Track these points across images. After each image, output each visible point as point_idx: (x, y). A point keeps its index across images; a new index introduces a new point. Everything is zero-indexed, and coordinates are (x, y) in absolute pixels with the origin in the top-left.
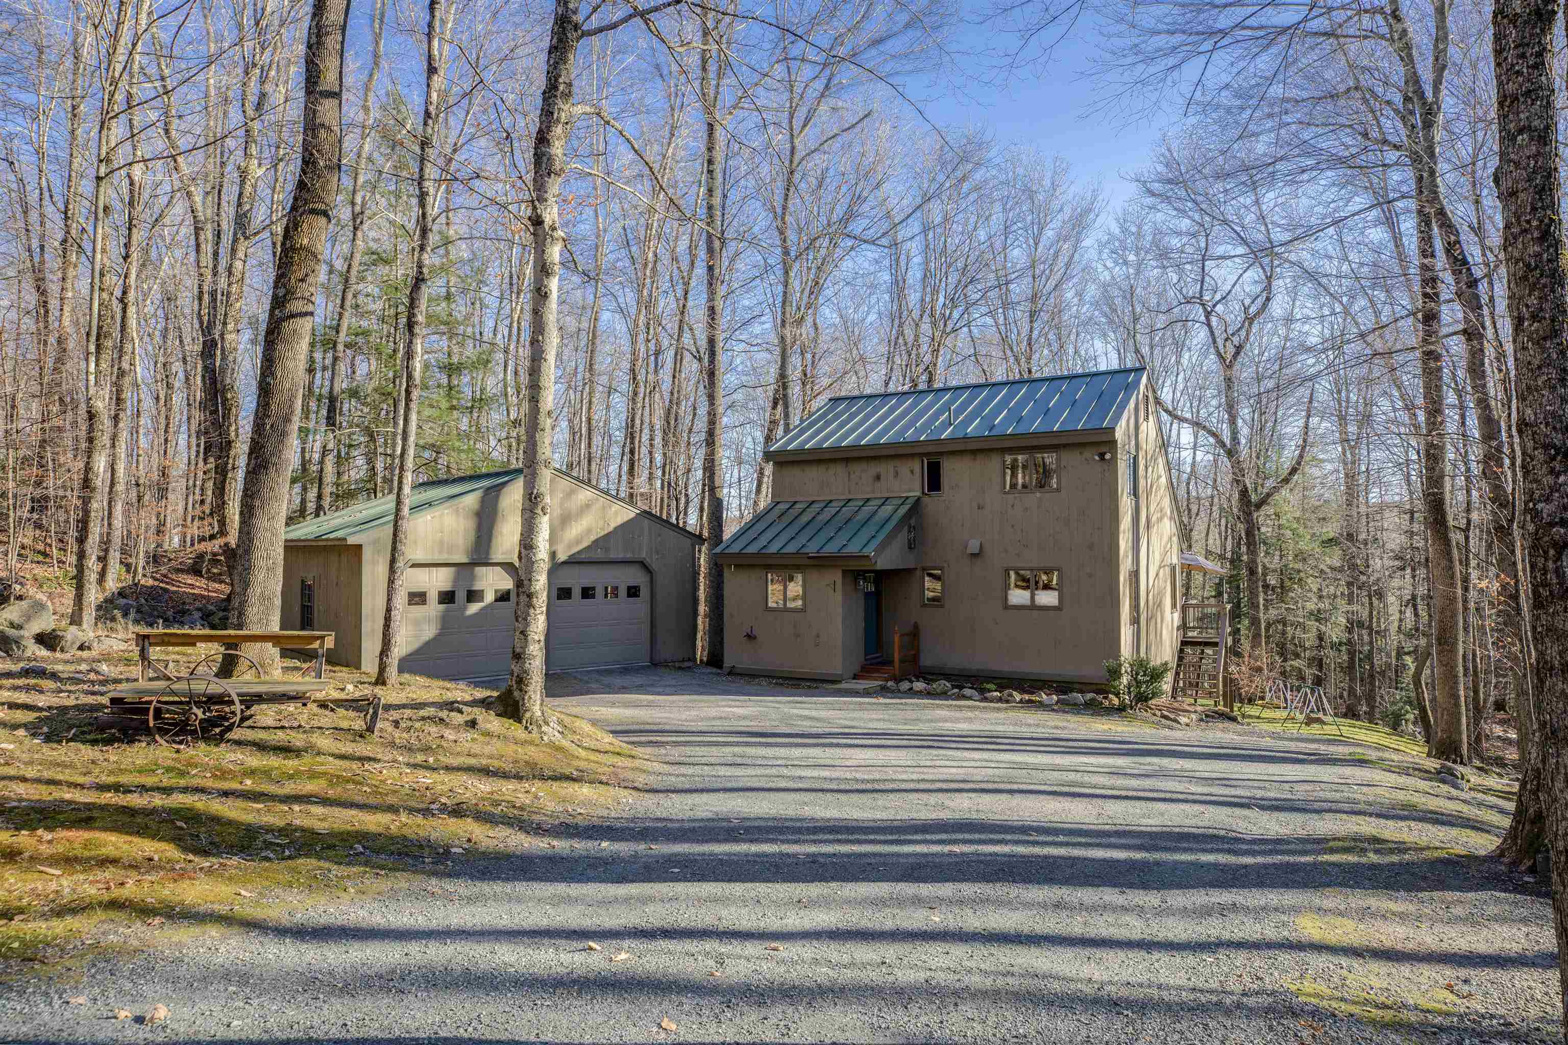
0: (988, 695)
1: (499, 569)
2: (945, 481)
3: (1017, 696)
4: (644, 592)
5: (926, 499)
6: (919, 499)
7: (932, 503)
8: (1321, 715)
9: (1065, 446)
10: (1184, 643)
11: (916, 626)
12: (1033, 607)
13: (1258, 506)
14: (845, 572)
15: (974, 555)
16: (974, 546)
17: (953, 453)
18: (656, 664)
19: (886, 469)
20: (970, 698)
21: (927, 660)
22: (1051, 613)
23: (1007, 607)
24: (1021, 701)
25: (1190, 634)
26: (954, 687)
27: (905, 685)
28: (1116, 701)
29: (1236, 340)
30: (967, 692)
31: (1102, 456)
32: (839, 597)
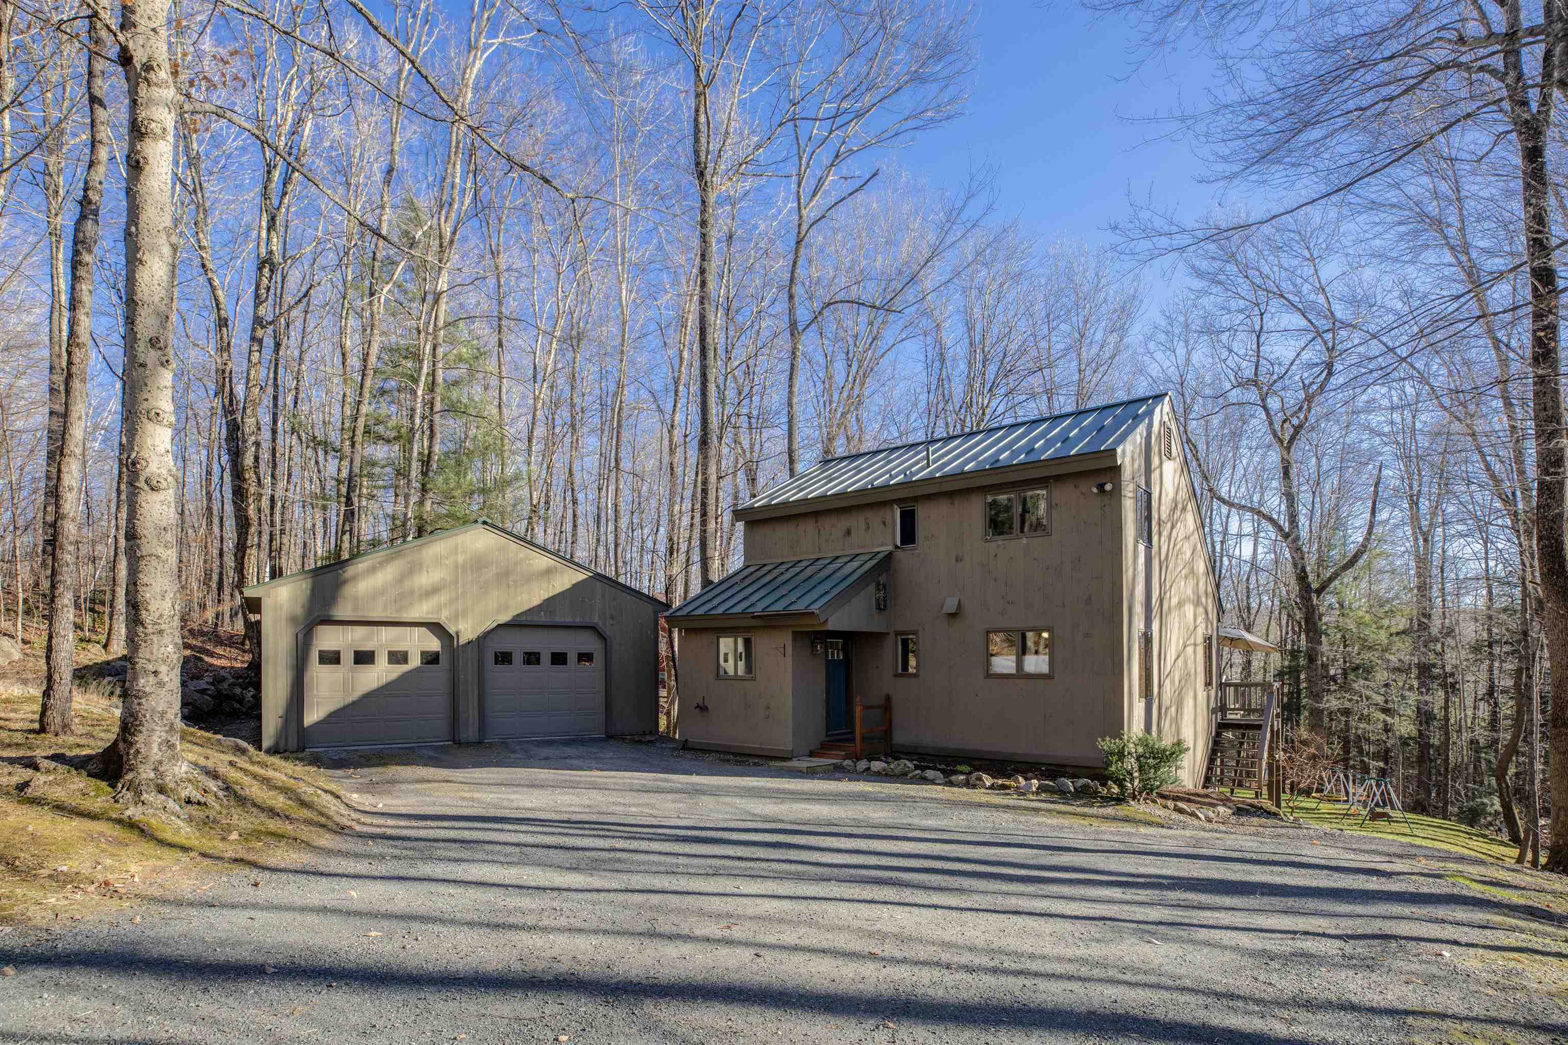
0: (954, 778)
1: (423, 630)
2: (921, 530)
3: (988, 781)
4: (598, 658)
5: (899, 554)
6: (890, 555)
7: (905, 558)
8: (1388, 810)
9: (1058, 478)
10: (1223, 726)
11: (888, 699)
12: (1021, 674)
13: (1319, 592)
14: (796, 636)
15: (953, 616)
16: (951, 606)
17: (928, 497)
18: (612, 737)
19: (856, 522)
20: (932, 782)
21: (900, 737)
22: (1041, 682)
23: (989, 675)
24: (992, 787)
25: (1229, 716)
26: (917, 767)
27: (862, 765)
28: (1116, 790)
29: (1295, 421)
30: (930, 774)
31: (1101, 487)
32: (788, 663)
